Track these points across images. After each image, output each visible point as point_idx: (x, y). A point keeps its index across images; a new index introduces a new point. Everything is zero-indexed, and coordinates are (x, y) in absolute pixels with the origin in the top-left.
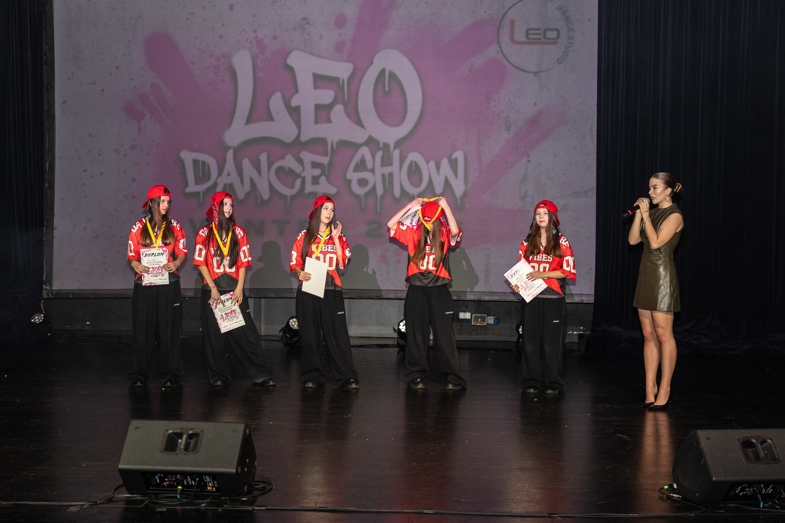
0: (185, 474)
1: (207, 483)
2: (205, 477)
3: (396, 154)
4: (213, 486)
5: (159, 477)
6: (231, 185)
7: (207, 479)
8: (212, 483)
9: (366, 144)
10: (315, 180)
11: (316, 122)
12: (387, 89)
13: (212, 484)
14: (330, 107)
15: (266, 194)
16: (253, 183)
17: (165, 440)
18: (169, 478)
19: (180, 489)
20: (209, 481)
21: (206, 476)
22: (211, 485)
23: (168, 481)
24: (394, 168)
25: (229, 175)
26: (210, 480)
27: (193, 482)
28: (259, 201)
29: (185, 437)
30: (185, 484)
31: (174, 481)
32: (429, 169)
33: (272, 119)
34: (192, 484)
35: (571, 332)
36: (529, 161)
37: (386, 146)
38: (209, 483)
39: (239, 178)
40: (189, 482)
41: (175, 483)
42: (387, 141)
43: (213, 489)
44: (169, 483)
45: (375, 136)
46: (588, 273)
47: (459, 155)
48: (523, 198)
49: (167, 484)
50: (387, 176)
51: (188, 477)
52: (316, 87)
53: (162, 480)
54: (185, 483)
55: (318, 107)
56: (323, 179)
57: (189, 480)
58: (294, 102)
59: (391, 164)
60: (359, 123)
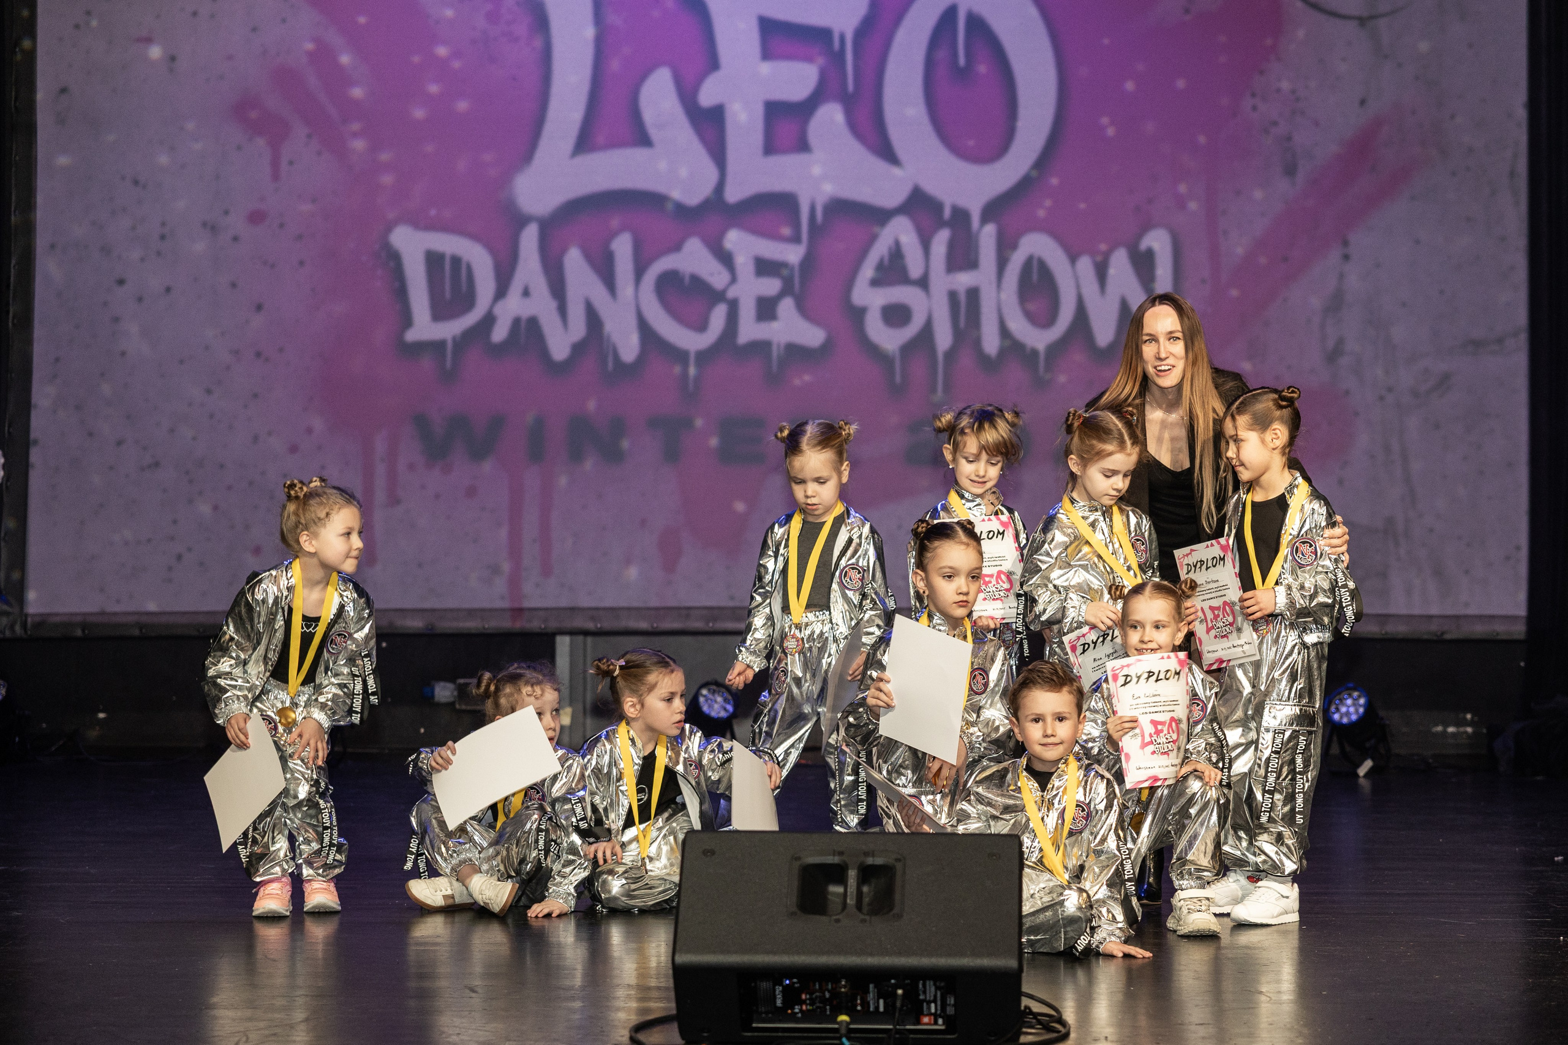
0: (861, 978)
1: (925, 1004)
2: (924, 986)
3: (987, 236)
4: (939, 1012)
5: (786, 989)
6: (533, 323)
7: (928, 992)
8: (939, 1003)
9: (902, 210)
10: (766, 309)
11: (770, 148)
12: (962, 61)
13: (939, 1008)
14: (805, 109)
15: (629, 347)
16: (593, 320)
17: (795, 883)
18: (811, 994)
19: (846, 1021)
20: (932, 998)
21: (928, 982)
22: (933, 1010)
23: (808, 1002)
24: (982, 277)
25: (526, 293)
26: (935, 996)
27: (881, 1002)
28: (610, 365)
29: (852, 874)
30: (859, 1008)
31: (824, 1001)
32: (1077, 279)
33: (643, 140)
34: (877, 1008)
35: (1440, 728)
36: (1346, 257)
37: (961, 216)
38: (929, 1003)
39: (553, 305)
40: (868, 1003)
41: (828, 1007)
42: (963, 202)
43: (936, 1023)
44: (809, 1007)
45: (931, 188)
46: (1508, 558)
47: (1158, 241)
48: (1333, 356)
49: (801, 1011)
50: (963, 298)
51: (871, 986)
52: (767, 54)
53: (791, 997)
54: (856, 1006)
55: (775, 111)
56: (787, 306)
57: (871, 996)
58: (707, 97)
59: (972, 264)
60: (887, 152)
